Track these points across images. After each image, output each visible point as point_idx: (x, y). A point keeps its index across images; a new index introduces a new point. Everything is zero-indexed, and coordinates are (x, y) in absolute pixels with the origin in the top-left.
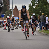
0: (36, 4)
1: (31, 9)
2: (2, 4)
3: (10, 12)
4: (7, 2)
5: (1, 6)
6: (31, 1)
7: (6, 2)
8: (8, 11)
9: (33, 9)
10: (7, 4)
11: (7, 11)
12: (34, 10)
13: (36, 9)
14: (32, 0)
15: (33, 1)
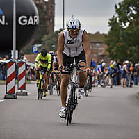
0: (132, 18)
1: (116, 30)
2: (35, 17)
3: (54, 40)
4: (47, 9)
5: (32, 23)
6: (115, 10)
7: (45, 10)
8: (50, 35)
9: (121, 31)
10: (46, 17)
11: (47, 34)
12: (125, 35)
13: (130, 32)
14: (118, 7)
15: (122, 8)
